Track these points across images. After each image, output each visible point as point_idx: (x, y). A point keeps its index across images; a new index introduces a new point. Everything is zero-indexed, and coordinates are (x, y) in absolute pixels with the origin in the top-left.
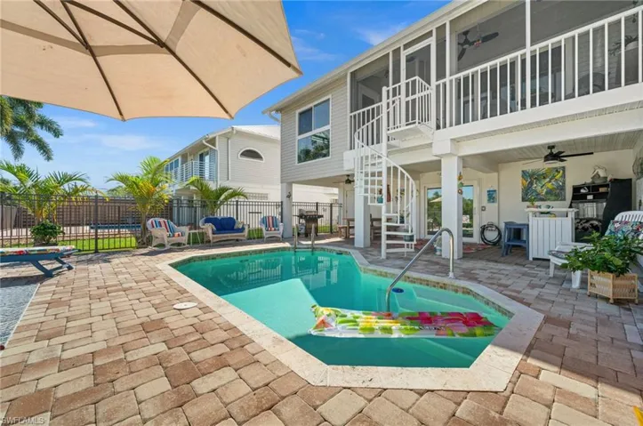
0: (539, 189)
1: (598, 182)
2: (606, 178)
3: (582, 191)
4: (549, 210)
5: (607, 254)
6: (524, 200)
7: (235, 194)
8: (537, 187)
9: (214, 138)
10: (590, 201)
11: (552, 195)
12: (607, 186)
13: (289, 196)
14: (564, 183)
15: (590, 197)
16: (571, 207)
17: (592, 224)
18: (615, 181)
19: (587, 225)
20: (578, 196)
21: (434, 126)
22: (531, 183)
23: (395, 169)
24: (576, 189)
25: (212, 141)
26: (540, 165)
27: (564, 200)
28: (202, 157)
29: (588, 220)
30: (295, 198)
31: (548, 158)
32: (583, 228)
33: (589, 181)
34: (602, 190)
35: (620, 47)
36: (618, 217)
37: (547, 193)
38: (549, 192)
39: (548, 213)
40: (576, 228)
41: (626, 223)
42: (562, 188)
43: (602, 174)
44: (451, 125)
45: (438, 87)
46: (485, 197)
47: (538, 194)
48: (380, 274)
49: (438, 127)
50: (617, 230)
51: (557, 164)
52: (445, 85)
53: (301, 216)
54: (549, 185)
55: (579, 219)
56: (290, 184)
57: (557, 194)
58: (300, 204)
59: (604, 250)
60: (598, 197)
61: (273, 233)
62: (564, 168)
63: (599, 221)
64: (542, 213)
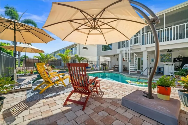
0: (165, 58)
1: (180, 57)
2: (182, 56)
3: (176, 59)
4: (168, 64)
5: (183, 72)
6: (161, 61)
7: (84, 59)
8: (164, 58)
9: (76, 44)
10: (178, 62)
11: (168, 60)
12: (182, 58)
13: (99, 59)
14: (171, 57)
15: (178, 61)
16: (173, 63)
17: (178, 67)
18: (184, 57)
19: (177, 67)
20: (175, 60)
21: (141, 44)
22: (163, 57)
23: (132, 53)
24: (174, 59)
25: (76, 45)
26: (166, 53)
27: (171, 61)
28: (72, 49)
29: (178, 66)
30: (100, 60)
31: (168, 52)
32: (176, 68)
33: (178, 57)
34: (181, 59)
35: (185, 29)
36: (185, 65)
37: (167, 60)
38: (168, 59)
39: (167, 64)
40: (175, 68)
41: (186, 66)
42: (171, 58)
43: (181, 55)
44: (146, 44)
45: (142, 35)
46: (151, 60)
47: (165, 60)
48: (131, 77)
49: (142, 44)
50: (185, 68)
51: (170, 53)
52: (144, 35)
53: (102, 65)
54: (168, 58)
55: (175, 66)
56: (99, 56)
57: (169, 60)
58: (101, 61)
59: (182, 72)
60: (180, 61)
61: (97, 69)
62: (171, 54)
63: (180, 66)
64: (166, 64)
